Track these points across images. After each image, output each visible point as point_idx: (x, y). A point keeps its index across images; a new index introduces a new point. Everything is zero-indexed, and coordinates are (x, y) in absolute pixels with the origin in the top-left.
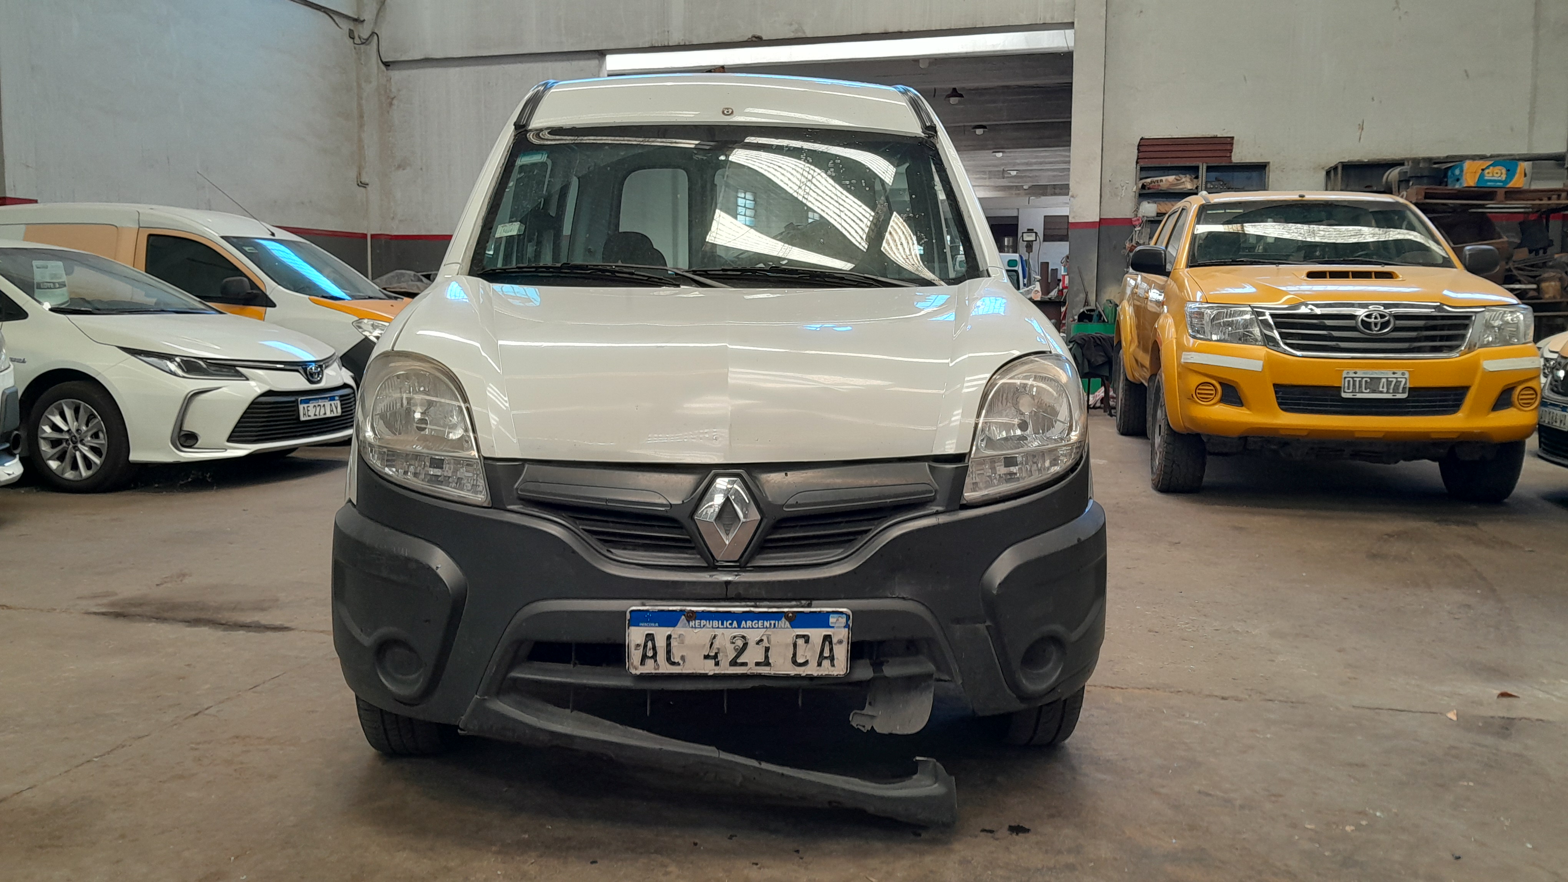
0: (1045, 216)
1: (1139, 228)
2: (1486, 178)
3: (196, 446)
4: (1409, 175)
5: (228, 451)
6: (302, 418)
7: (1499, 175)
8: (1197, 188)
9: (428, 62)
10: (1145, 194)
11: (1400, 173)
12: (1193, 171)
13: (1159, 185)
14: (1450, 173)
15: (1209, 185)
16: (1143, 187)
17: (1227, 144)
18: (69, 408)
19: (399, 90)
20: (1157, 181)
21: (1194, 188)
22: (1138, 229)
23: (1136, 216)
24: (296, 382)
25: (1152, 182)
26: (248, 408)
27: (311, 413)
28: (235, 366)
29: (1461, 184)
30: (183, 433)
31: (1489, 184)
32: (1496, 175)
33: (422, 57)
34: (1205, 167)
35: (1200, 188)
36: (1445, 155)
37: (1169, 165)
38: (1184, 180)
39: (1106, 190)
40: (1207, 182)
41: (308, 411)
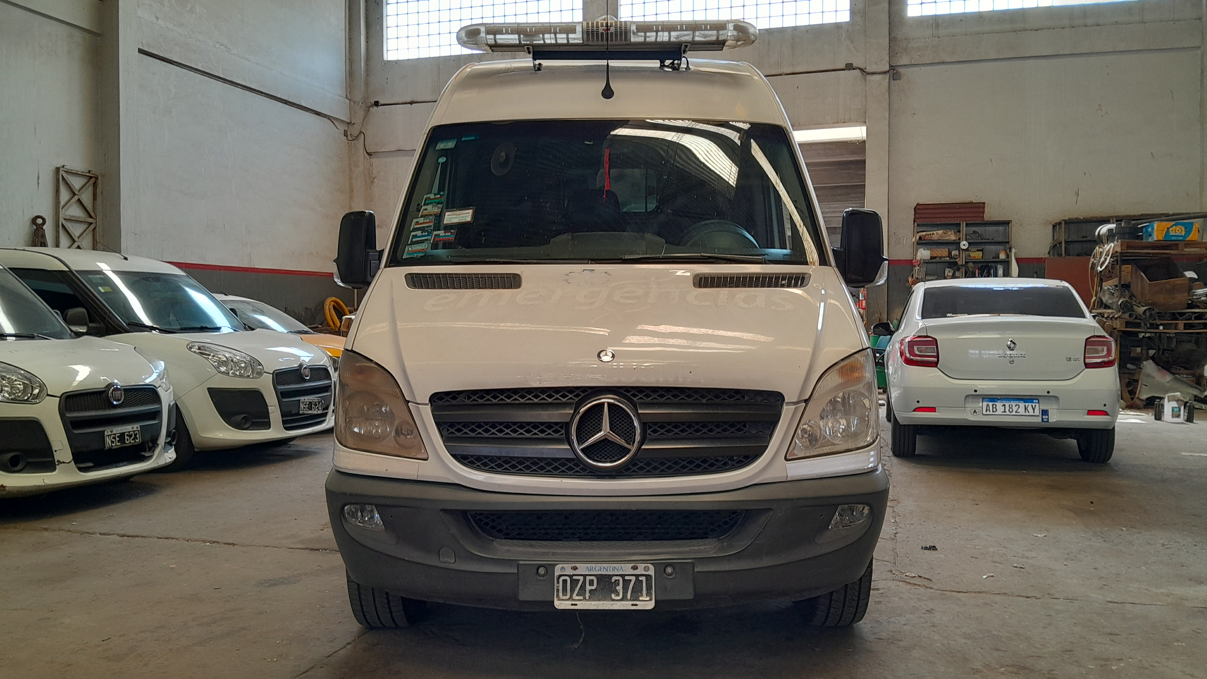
2: (1171, 234)
4: (1114, 232)
7: (1180, 231)
9: (400, 152)
10: (922, 243)
12: (956, 227)
13: (931, 237)
14: (1144, 230)
16: (920, 238)
17: (980, 207)
19: (378, 172)
20: (930, 234)
21: (957, 239)
22: (917, 268)
23: (915, 258)
25: (926, 235)
29: (1152, 238)
31: (1173, 238)
32: (1178, 231)
33: (397, 149)
34: (964, 224)
35: (961, 239)
36: (1140, 214)
37: (938, 222)
38: (949, 233)
39: (892, 240)
40: (966, 236)
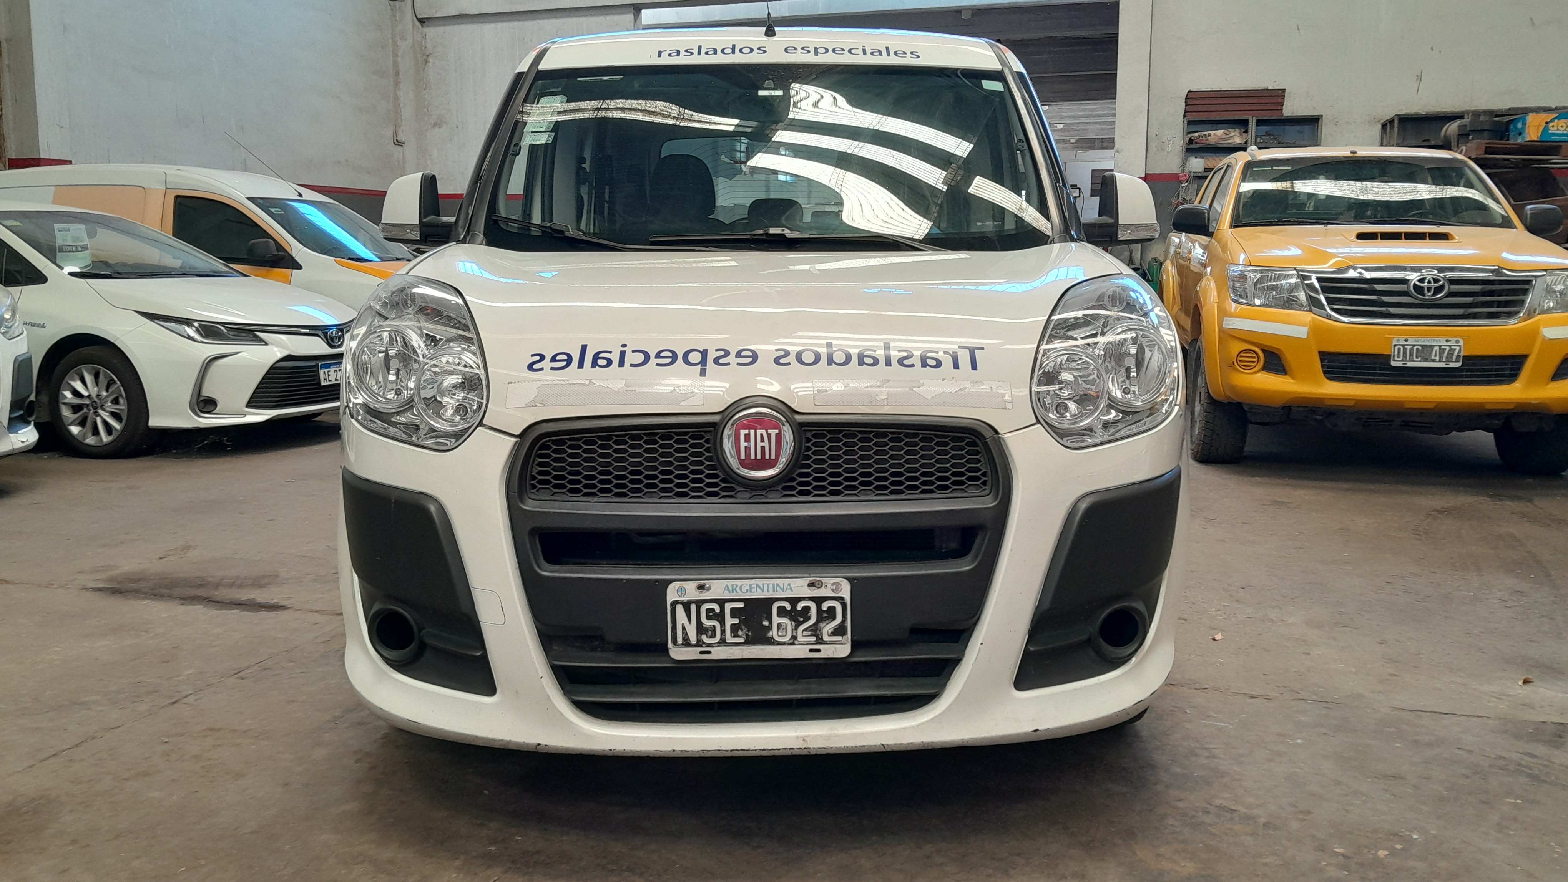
0: (1093, 170)
1: (1186, 184)
2: (1550, 131)
3: (214, 412)
4: (1468, 129)
5: (248, 417)
6: (323, 383)
7: (1564, 128)
8: (1246, 142)
9: (462, 18)
10: (1193, 148)
11: (1459, 126)
12: (1243, 124)
13: (1207, 140)
14: (1511, 127)
15: (1259, 140)
16: (1191, 141)
17: (1277, 96)
18: (89, 373)
19: (435, 47)
20: (1205, 135)
21: (1243, 142)
22: (1184, 185)
23: (1183, 171)
24: (317, 346)
25: (1199, 136)
26: (267, 373)
27: (332, 378)
28: (254, 331)
29: (1524, 138)
30: (201, 399)
31: (1553, 138)
32: (1561, 128)
33: (458, 13)
34: (1255, 121)
35: (1249, 142)
36: (1507, 107)
37: (1217, 119)
38: (1232, 134)
39: (1153, 145)
40: (1256, 137)
41: (329, 375)
